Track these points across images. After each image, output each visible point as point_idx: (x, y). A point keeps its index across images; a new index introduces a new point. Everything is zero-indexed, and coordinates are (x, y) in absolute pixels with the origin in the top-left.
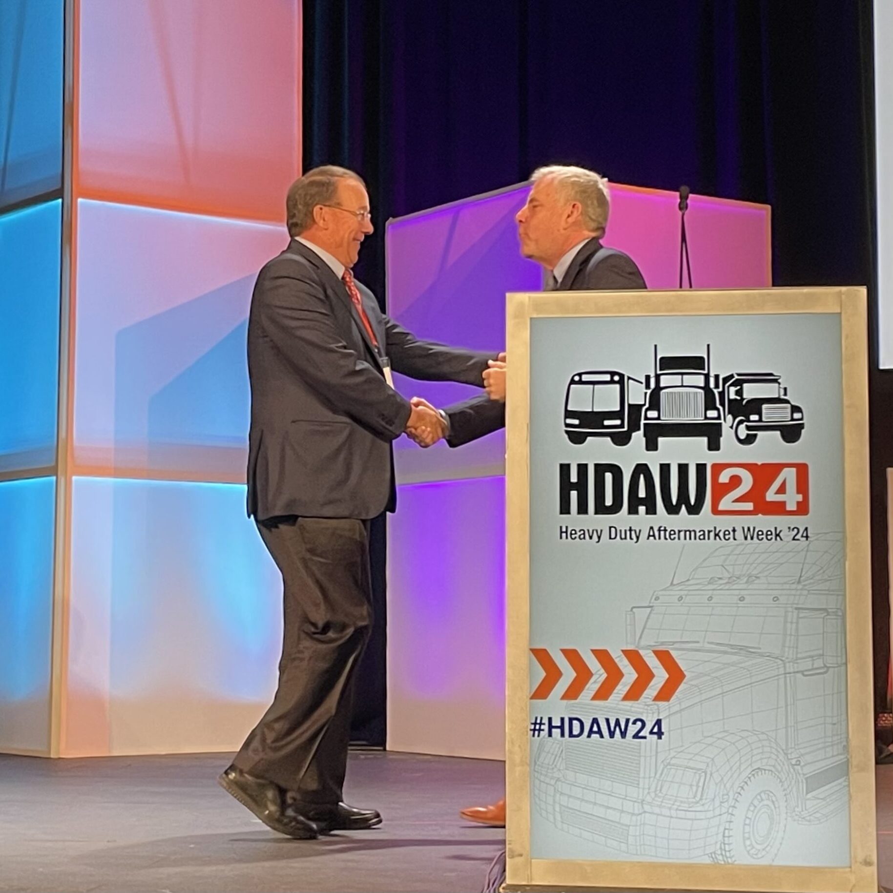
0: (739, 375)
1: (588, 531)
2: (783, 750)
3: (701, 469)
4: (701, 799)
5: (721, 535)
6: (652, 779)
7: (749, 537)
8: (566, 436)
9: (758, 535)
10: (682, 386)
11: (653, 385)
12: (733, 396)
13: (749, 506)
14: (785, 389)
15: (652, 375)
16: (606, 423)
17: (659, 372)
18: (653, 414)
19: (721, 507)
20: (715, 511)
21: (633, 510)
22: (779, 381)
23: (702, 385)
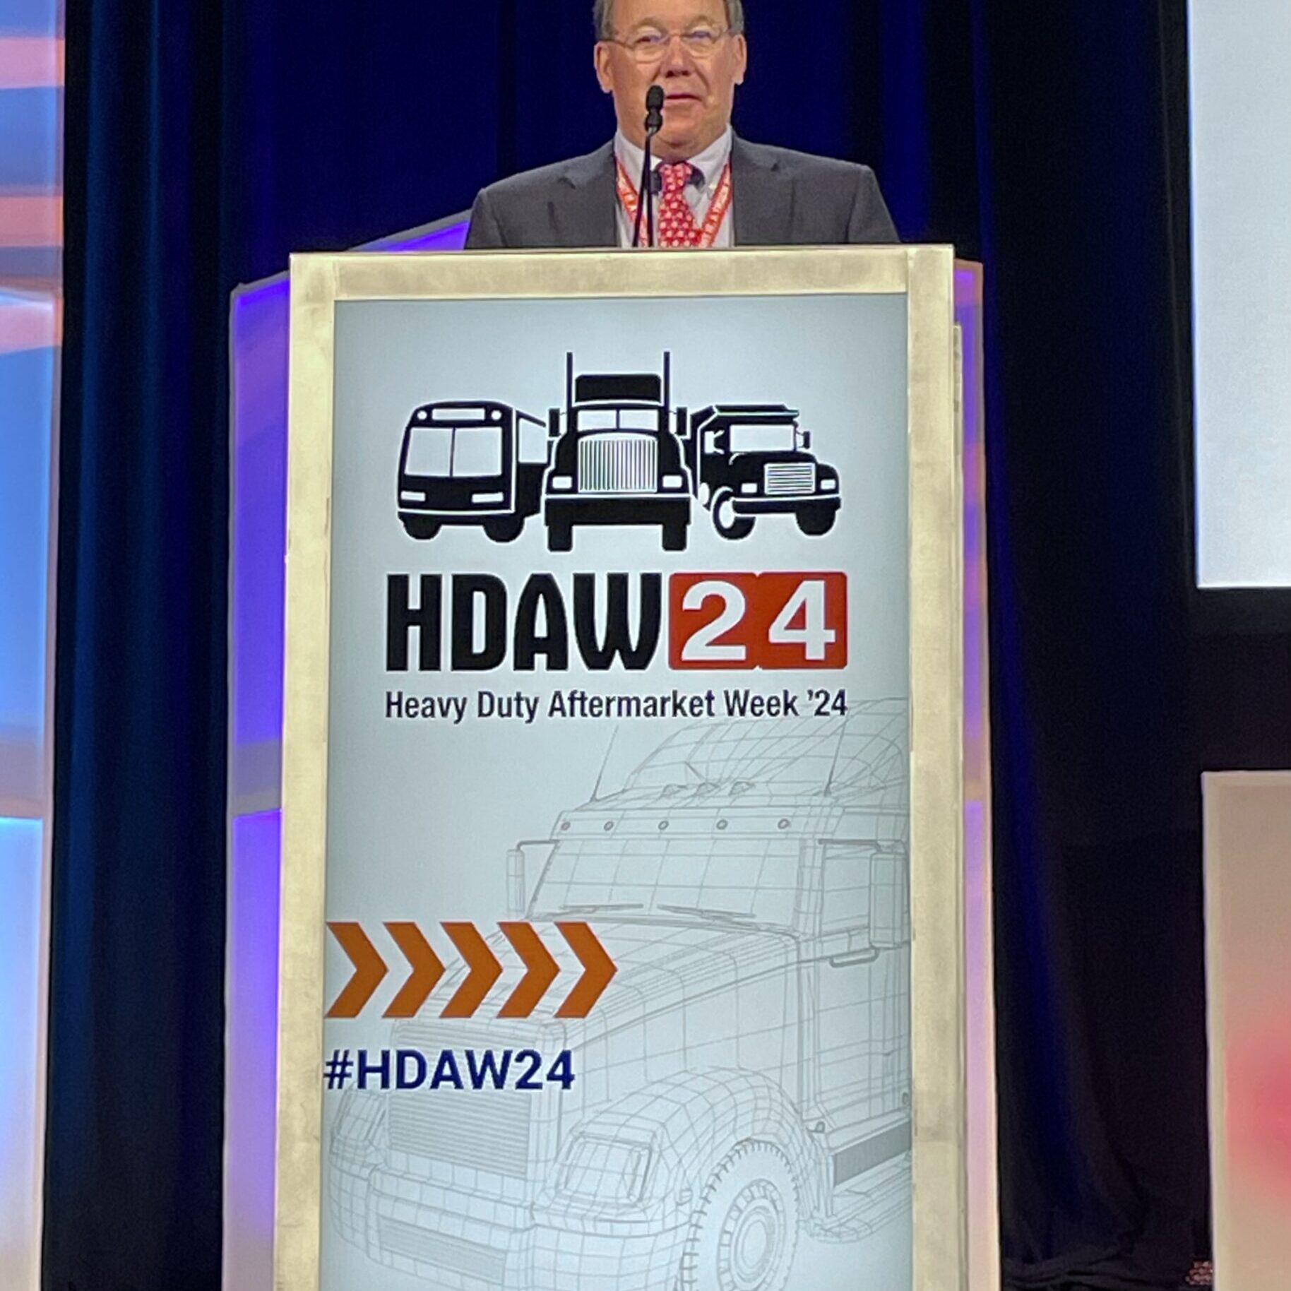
0: (722, 409)
1: (440, 700)
2: (792, 1104)
3: (651, 583)
4: (640, 1199)
5: (686, 706)
6: (550, 1164)
7: (737, 710)
8: (401, 523)
9: (753, 705)
10: (618, 430)
11: (563, 429)
12: (710, 448)
13: (739, 652)
14: (807, 436)
15: (563, 409)
16: (477, 498)
17: (575, 404)
18: (563, 482)
19: (686, 655)
20: (677, 661)
21: (524, 663)
22: (795, 420)
23: (655, 427)
